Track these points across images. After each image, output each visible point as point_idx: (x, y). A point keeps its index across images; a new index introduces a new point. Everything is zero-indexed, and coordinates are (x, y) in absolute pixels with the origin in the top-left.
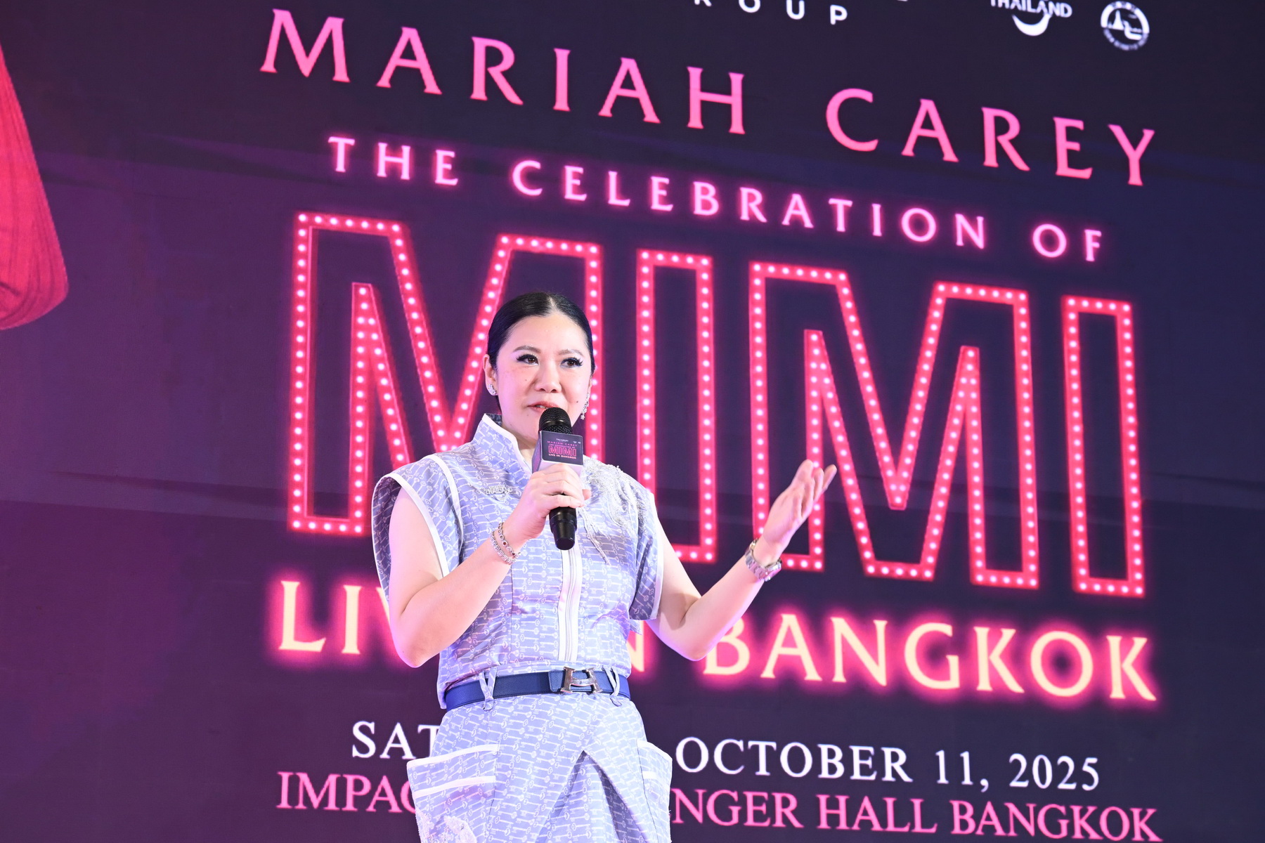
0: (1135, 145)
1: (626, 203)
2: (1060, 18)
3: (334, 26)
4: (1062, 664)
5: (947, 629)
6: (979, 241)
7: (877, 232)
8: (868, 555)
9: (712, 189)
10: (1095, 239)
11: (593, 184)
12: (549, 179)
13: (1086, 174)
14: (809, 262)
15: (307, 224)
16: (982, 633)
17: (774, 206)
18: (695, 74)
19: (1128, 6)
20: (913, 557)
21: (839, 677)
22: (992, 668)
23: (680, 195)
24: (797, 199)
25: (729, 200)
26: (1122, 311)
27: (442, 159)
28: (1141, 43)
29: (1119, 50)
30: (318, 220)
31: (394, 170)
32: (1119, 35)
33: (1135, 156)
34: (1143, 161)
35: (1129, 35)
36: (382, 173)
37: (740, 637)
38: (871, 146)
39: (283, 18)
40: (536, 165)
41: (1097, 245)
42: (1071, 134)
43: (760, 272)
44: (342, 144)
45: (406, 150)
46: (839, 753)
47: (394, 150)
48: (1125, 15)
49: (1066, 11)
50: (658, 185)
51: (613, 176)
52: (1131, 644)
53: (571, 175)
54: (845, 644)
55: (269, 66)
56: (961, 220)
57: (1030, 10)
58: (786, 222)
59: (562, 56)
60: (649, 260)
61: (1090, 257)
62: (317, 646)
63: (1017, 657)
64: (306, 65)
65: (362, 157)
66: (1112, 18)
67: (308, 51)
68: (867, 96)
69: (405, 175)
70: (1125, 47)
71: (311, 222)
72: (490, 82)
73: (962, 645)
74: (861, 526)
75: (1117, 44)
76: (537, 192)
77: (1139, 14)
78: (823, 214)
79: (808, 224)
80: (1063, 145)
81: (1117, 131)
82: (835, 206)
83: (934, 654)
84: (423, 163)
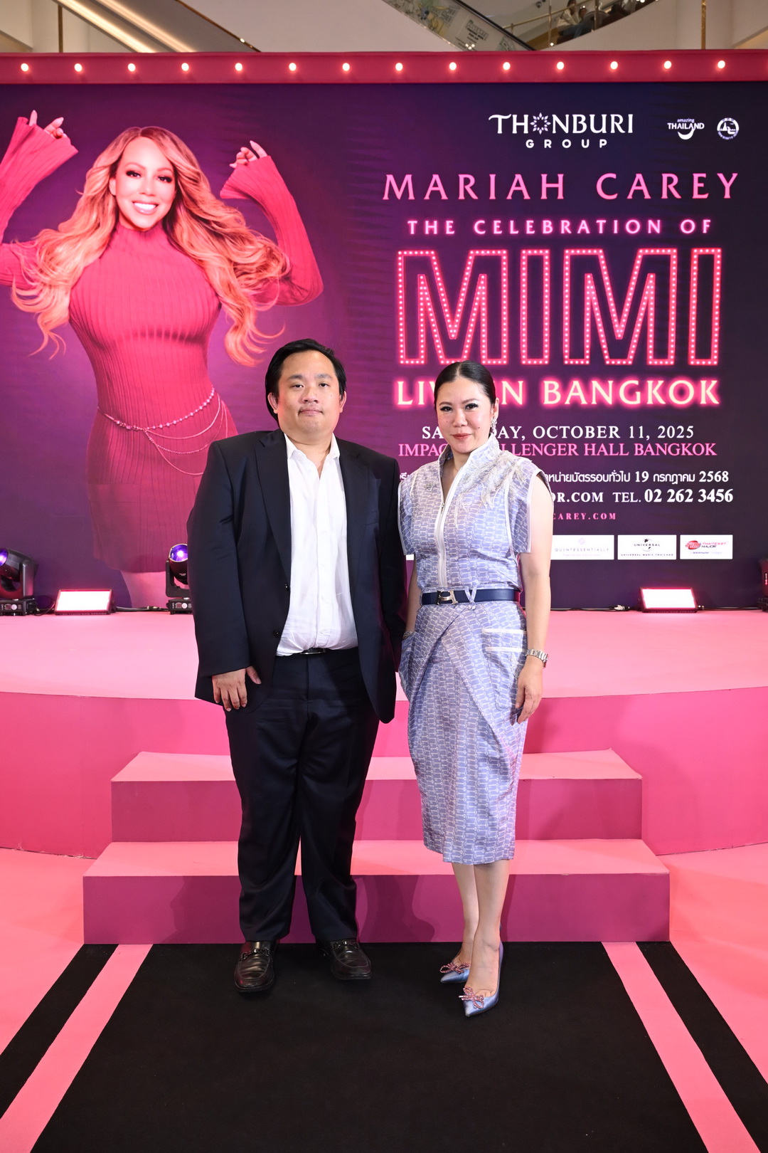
0: (728, 181)
1: (517, 232)
2: (699, 130)
3: (408, 178)
4: (681, 392)
5: (636, 382)
6: (658, 230)
7: (616, 231)
8: (607, 357)
9: (550, 223)
10: (708, 223)
11: (505, 227)
12: (488, 227)
13: (706, 196)
14: (587, 247)
15: (402, 255)
16: (650, 383)
17: (574, 227)
18: (544, 177)
19: (730, 119)
20: (625, 356)
21: (594, 402)
22: (653, 396)
23: (537, 227)
24: (584, 222)
25: (557, 226)
26: (717, 253)
27: (449, 224)
28: (735, 136)
29: (725, 140)
30: (405, 253)
31: (431, 231)
32: (725, 133)
33: (727, 186)
34: (731, 188)
35: (730, 133)
36: (427, 232)
37: (558, 390)
38: (614, 197)
39: (390, 178)
40: (483, 222)
41: (708, 226)
42: (700, 180)
43: (569, 253)
44: (412, 223)
45: (435, 222)
46: (593, 429)
47: (431, 223)
48: (729, 124)
49: (702, 126)
50: (529, 224)
51: (512, 222)
52: (710, 383)
53: (496, 224)
54: (597, 390)
55: (386, 197)
56: (651, 222)
57: (686, 128)
58: (579, 232)
59: (493, 177)
60: (525, 254)
61: (705, 231)
62: (410, 403)
63: (664, 391)
64: (399, 194)
65: (420, 227)
66: (722, 126)
67: (399, 189)
68: (614, 176)
69: (435, 232)
70: (727, 138)
71: (403, 254)
72: (466, 192)
73: (642, 388)
74: (604, 346)
75: (724, 137)
76: (483, 232)
77: (735, 122)
78: (593, 227)
79: (588, 232)
80: (696, 185)
81: (721, 176)
82: (599, 224)
83: (631, 392)
84: (442, 227)
